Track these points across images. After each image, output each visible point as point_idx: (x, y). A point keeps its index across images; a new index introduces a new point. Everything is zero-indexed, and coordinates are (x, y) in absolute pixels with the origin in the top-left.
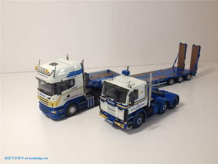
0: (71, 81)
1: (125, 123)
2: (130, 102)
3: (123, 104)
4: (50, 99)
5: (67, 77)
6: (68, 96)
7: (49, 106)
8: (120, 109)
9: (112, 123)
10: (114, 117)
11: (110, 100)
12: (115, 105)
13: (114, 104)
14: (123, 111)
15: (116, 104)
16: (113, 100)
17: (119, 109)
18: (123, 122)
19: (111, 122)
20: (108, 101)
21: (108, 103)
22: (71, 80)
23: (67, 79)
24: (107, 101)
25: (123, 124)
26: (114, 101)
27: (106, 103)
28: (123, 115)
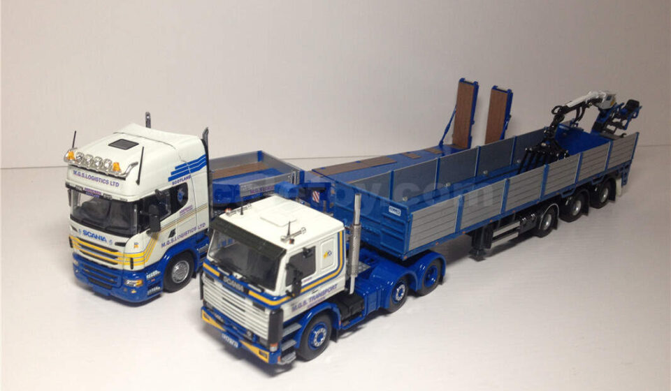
0: (180, 191)
1: (273, 349)
2: (287, 285)
3: (268, 291)
4: (123, 245)
5: (170, 179)
6: (173, 233)
7: (118, 267)
8: (260, 305)
9: (236, 345)
10: (243, 330)
11: (231, 275)
12: (245, 294)
13: (241, 288)
14: (268, 312)
15: (246, 290)
16: (239, 276)
17: (255, 305)
18: (265, 344)
19: (231, 341)
20: (226, 280)
21: (226, 286)
22: (178, 187)
23: (170, 185)
24: (221, 278)
25: (267, 349)
26: (241, 281)
27: (218, 285)
28: (267, 326)
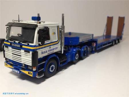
1: (34, 70)
3: (30, 44)
8: (27, 51)
9: (19, 72)
10: (21, 64)
11: (15, 42)
14: (31, 52)
15: (21, 46)
16: (18, 42)
17: (25, 51)
18: (31, 68)
25: (32, 70)
27: (10, 48)
28: (31, 59)
